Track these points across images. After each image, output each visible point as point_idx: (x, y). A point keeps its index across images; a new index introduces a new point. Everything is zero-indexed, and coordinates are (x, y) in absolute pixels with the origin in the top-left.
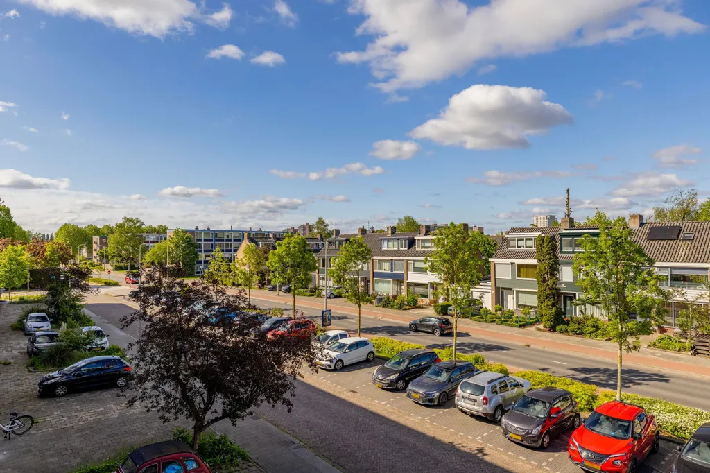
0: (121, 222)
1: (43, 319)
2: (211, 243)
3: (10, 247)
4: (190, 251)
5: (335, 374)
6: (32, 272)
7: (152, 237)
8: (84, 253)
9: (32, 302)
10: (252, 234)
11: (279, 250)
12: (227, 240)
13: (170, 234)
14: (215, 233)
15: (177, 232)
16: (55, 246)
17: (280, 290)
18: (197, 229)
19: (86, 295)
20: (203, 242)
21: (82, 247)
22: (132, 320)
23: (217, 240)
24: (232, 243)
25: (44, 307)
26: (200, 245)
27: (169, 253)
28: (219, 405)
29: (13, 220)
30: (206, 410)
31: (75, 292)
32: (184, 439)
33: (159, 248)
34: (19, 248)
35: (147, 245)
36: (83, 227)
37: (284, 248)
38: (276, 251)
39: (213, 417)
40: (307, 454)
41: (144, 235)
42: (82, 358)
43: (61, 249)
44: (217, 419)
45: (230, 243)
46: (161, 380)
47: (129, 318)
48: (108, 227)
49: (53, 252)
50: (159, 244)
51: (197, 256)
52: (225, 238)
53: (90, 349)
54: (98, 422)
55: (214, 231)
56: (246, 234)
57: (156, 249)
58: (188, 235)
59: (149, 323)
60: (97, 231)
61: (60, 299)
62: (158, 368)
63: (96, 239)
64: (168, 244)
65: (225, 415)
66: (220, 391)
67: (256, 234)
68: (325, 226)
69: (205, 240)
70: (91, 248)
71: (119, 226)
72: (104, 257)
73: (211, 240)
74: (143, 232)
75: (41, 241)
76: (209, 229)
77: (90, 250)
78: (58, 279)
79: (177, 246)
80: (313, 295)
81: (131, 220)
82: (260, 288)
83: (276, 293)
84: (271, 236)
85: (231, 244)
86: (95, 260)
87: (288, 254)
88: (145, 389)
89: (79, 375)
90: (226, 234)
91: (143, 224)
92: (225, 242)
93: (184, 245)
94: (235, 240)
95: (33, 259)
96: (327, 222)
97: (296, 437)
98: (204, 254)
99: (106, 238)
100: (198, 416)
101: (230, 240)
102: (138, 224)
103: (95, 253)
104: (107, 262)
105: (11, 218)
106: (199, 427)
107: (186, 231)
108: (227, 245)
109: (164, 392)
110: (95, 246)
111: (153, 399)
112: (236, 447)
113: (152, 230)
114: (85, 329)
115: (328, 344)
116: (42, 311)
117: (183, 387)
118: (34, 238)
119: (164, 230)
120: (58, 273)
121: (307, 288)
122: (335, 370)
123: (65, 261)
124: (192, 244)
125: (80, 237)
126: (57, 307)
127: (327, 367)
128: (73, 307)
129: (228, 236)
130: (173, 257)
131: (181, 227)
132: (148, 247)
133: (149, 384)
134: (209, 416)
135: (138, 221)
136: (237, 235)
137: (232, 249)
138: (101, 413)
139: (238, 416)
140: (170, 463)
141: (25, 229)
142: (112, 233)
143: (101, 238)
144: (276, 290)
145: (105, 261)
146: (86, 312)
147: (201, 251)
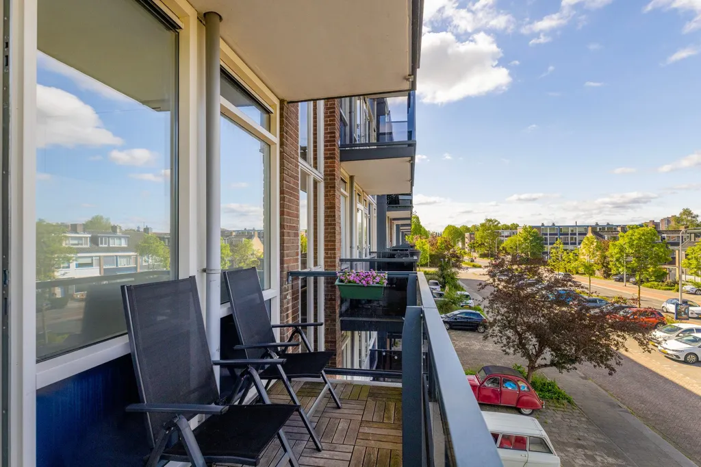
0: (484, 222)
1: (436, 284)
2: (556, 237)
3: (419, 240)
4: (537, 243)
5: (685, 366)
6: (431, 256)
7: (506, 233)
8: (460, 245)
9: (431, 274)
10: (598, 228)
11: (621, 241)
12: (571, 234)
13: (520, 230)
14: (560, 228)
15: (525, 228)
16: (443, 240)
17: (628, 281)
18: (543, 225)
19: (460, 271)
20: (548, 236)
21: (458, 241)
22: (485, 286)
23: (561, 234)
24: (577, 236)
25: (437, 277)
26: (546, 239)
27: (519, 245)
28: (548, 355)
29: (421, 224)
30: (537, 356)
31: (454, 270)
32: (521, 373)
33: (512, 241)
34: (424, 241)
35: (502, 238)
36: (459, 227)
37: (627, 240)
38: (617, 243)
39: (543, 362)
40: (636, 421)
41: (500, 231)
42: (456, 310)
43: (446, 241)
44: (546, 366)
45: (574, 236)
46: (504, 327)
47: (483, 284)
48: (475, 226)
49: (442, 243)
50: (512, 238)
51: (543, 247)
52: (570, 232)
53: (462, 306)
54: (466, 349)
55: (559, 227)
56: (590, 228)
57: (509, 242)
58: (535, 230)
59: (496, 289)
60: (468, 229)
61: (445, 272)
62: (502, 319)
63: (467, 235)
64: (519, 237)
65: (553, 364)
66: (550, 347)
67: (603, 228)
68: (694, 217)
69: (550, 234)
70: (464, 241)
71: (482, 225)
72: (473, 247)
73: (556, 234)
74: (499, 229)
75: (435, 236)
76: (554, 225)
77: (464, 243)
78: (444, 260)
79: (525, 239)
80: (671, 290)
81: (490, 221)
82: (605, 278)
83: (624, 284)
84: (619, 229)
85: (576, 238)
86: (467, 250)
87: (631, 246)
88: (493, 330)
89: (456, 319)
90: (570, 229)
91: (499, 223)
92: (569, 236)
93: (531, 239)
94: (580, 234)
95: (431, 248)
96: (695, 212)
97: (624, 404)
98: (550, 247)
99: (474, 234)
100: (532, 359)
101: (575, 234)
102: (496, 223)
103: (466, 245)
104: (475, 252)
105: (419, 223)
106: (532, 368)
107: (532, 227)
108: (572, 239)
109: (505, 335)
110: (467, 240)
111: (498, 337)
112: (563, 391)
113: (507, 228)
114: (459, 292)
115: (678, 336)
116: (436, 280)
117: (520, 335)
118: (432, 235)
119: (515, 227)
120: (444, 257)
121: (663, 282)
122: (685, 362)
123: (448, 249)
124: (538, 238)
125: (457, 233)
126: (444, 278)
127: (674, 357)
128: (453, 278)
129: (572, 231)
130: (523, 248)
131: (528, 224)
132: (503, 241)
133: (496, 329)
134: (539, 361)
135: (496, 221)
136: (583, 230)
137: (577, 242)
138: (468, 345)
139: (563, 367)
140: (509, 380)
141: (427, 229)
142: (478, 230)
143: (470, 234)
144: (623, 281)
145: (473, 250)
146: (460, 282)
147: (547, 244)
